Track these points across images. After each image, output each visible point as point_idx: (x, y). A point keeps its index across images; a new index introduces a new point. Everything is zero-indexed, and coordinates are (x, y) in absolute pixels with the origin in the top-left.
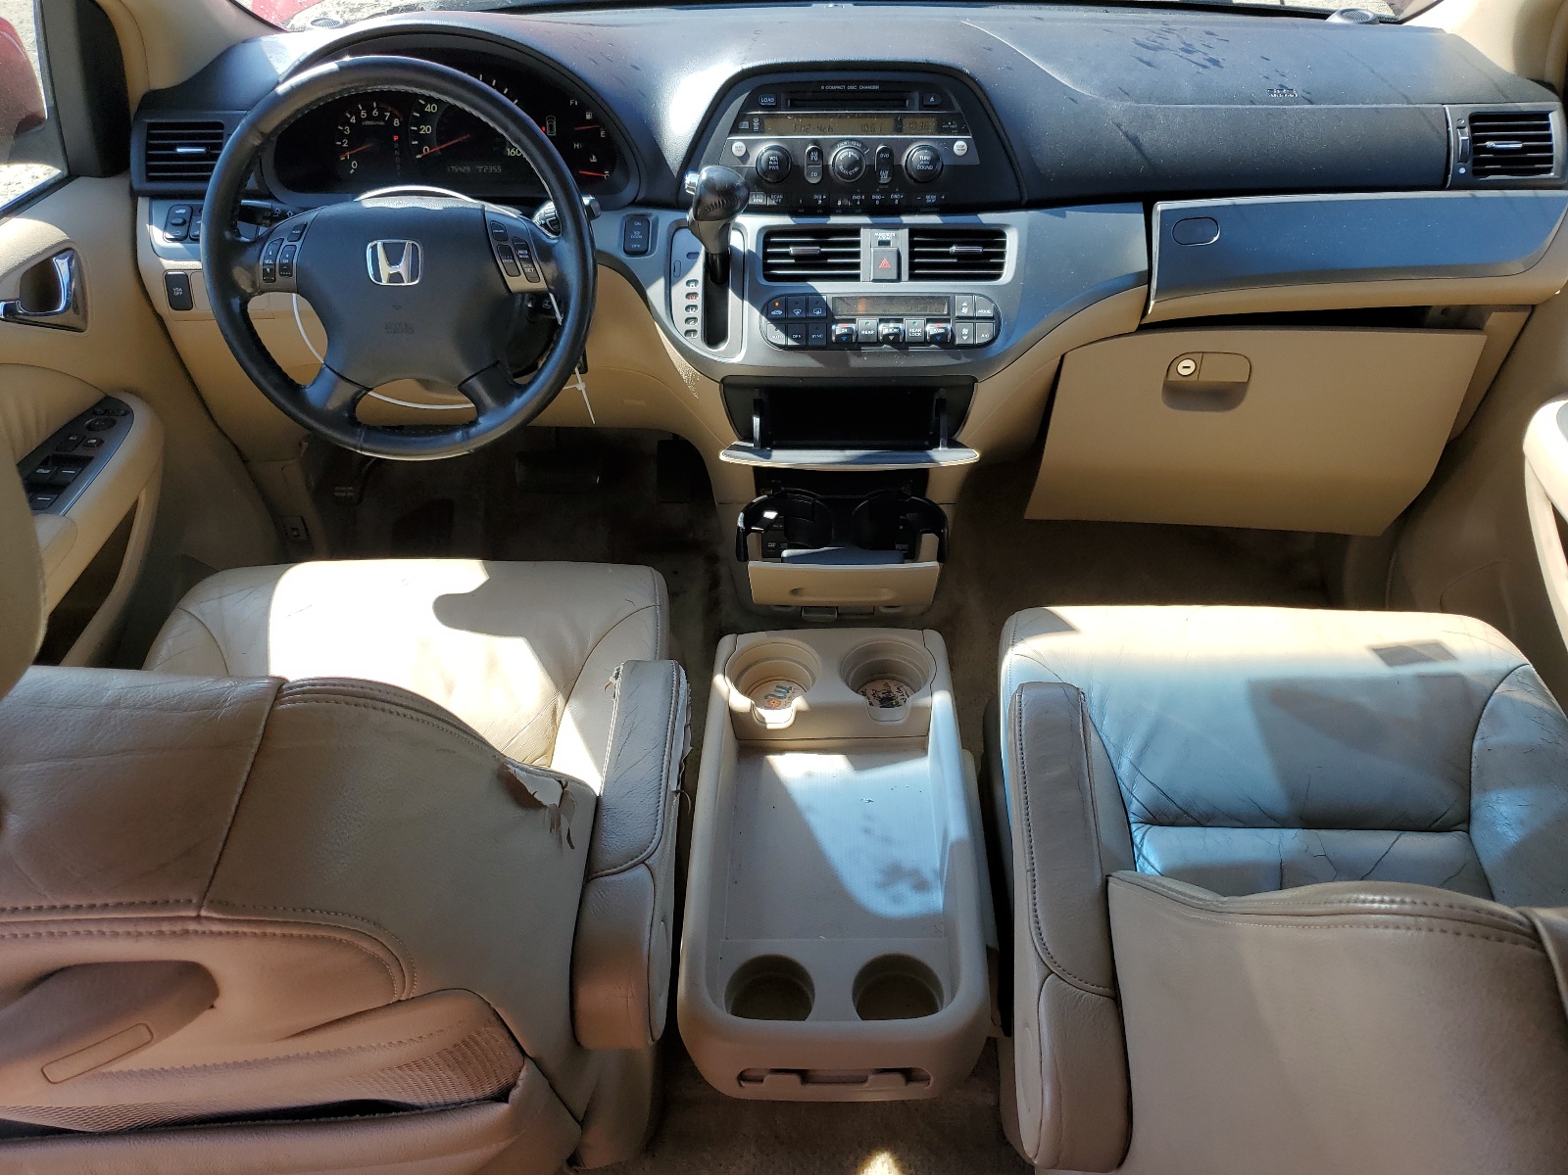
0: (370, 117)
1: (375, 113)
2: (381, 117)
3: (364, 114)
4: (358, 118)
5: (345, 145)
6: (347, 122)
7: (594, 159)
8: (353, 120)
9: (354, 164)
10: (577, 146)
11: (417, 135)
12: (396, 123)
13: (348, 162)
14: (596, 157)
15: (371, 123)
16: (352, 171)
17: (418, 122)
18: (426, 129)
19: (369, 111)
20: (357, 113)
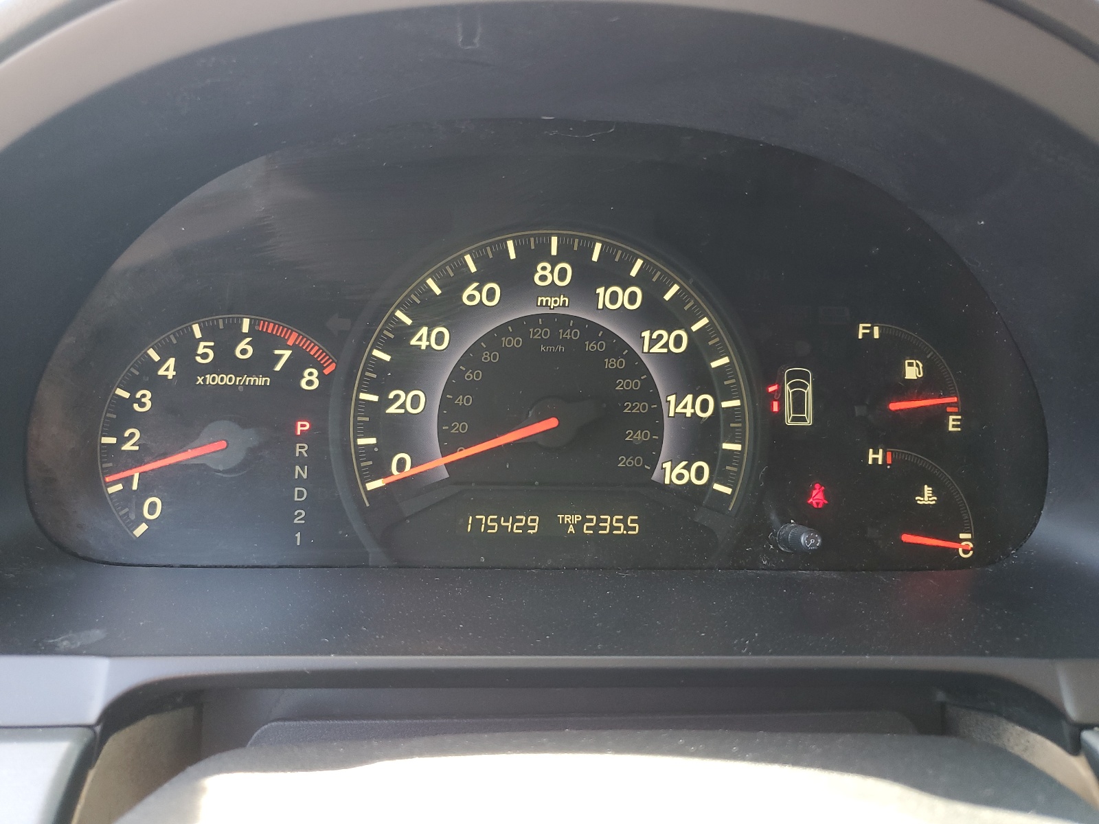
0: (224, 361)
1: (244, 349)
2: (262, 362)
3: (205, 351)
4: (188, 367)
5: (127, 447)
6: (147, 376)
7: (927, 497)
8: (168, 370)
9: (153, 507)
10: (875, 456)
11: (376, 419)
12: (310, 379)
13: (132, 499)
14: (934, 493)
15: (226, 379)
16: (143, 528)
17: (384, 380)
18: (402, 402)
19: (225, 342)
20: (184, 351)
